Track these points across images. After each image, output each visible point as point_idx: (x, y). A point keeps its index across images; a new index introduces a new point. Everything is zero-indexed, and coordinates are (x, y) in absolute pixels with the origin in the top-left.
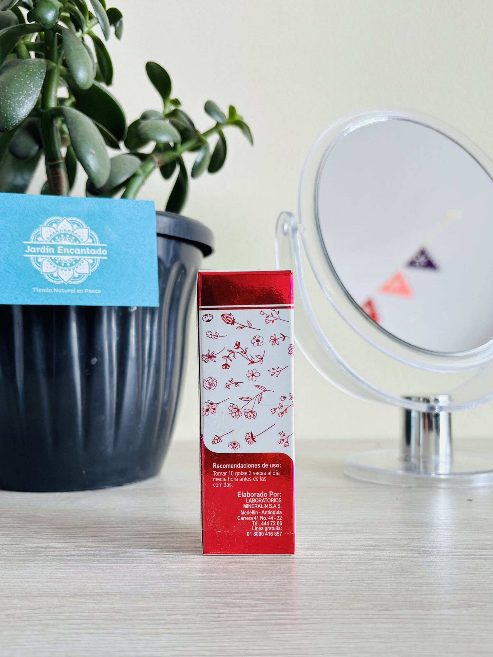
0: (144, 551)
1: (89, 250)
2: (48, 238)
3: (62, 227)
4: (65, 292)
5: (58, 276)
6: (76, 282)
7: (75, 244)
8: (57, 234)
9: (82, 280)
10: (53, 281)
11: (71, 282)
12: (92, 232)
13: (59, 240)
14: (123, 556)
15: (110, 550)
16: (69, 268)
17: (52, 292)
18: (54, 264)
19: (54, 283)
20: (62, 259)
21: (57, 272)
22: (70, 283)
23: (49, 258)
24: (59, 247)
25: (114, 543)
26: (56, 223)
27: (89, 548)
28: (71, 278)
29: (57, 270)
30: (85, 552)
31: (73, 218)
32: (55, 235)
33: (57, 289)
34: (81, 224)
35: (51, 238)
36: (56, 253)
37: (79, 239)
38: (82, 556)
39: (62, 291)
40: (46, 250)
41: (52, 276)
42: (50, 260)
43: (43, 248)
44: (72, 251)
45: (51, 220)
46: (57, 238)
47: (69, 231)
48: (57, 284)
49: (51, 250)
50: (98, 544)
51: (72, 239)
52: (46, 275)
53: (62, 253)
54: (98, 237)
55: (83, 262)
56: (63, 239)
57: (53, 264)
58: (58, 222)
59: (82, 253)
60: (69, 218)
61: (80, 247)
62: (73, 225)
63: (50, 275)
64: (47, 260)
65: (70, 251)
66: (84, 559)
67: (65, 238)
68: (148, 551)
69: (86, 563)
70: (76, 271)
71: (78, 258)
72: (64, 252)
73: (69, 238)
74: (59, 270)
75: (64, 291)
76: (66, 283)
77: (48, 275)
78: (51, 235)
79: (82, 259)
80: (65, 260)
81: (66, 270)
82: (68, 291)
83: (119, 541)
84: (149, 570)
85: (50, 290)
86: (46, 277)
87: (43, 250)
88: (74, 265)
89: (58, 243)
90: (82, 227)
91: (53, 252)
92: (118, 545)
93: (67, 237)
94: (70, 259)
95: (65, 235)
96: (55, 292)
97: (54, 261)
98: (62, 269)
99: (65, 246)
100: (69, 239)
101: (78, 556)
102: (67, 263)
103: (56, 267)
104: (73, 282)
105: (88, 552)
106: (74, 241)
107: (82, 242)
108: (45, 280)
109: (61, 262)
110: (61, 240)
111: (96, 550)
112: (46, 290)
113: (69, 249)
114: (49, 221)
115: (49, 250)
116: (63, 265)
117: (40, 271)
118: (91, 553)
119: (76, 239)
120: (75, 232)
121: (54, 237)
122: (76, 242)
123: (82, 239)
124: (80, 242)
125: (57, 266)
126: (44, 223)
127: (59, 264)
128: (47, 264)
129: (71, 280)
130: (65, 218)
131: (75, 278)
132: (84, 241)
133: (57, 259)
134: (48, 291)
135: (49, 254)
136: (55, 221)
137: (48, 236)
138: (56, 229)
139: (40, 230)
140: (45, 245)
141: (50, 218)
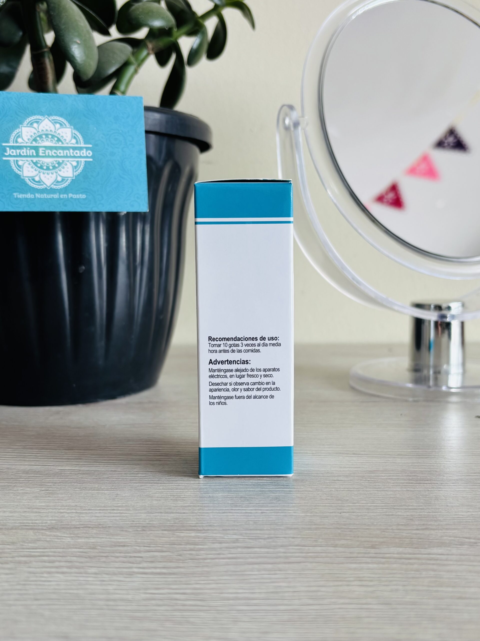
0: (129, 476)
1: (73, 151)
2: (29, 139)
3: (44, 127)
4: (48, 197)
5: (40, 180)
6: (59, 186)
7: (58, 145)
8: (38, 135)
9: (65, 184)
10: (34, 186)
11: (54, 186)
12: (76, 132)
13: (40, 142)
14: (107, 482)
15: (94, 474)
16: (52, 171)
17: (33, 197)
18: (36, 167)
19: (36, 188)
20: (44, 162)
21: (39, 175)
22: (52, 188)
23: (31, 161)
24: (41, 150)
25: (99, 466)
26: (37, 122)
27: (72, 473)
28: (54, 182)
29: (39, 174)
30: (68, 477)
31: (55, 117)
32: (36, 135)
33: (39, 194)
34: (64, 123)
35: (32, 139)
36: (38, 156)
37: (62, 140)
38: (65, 482)
39: (45, 196)
40: (27, 153)
41: (34, 180)
42: (31, 163)
43: (24, 149)
44: (55, 153)
45: (31, 119)
46: (38, 139)
47: (51, 131)
48: (39, 188)
49: (33, 153)
50: (82, 468)
51: (54, 140)
52: (27, 179)
53: (44, 155)
54: (82, 136)
55: (66, 165)
56: (45, 140)
57: (34, 167)
58: (39, 122)
59: (65, 155)
60: (51, 117)
61: (63, 148)
62: (55, 124)
63: (32, 179)
64: (27, 163)
65: (52, 153)
66: (66, 486)
67: (47, 139)
68: (133, 476)
69: (67, 490)
70: (59, 175)
71: (60, 160)
72: (46, 154)
73: (51, 138)
74: (41, 174)
75: (46, 196)
76: (49, 187)
77: (29, 179)
78: (31, 136)
79: (65, 162)
80: (47, 163)
81: (48, 174)
82: (51, 196)
83: (104, 465)
84: (132, 498)
85: (32, 195)
86: (28, 181)
87: (23, 152)
88: (57, 168)
89: (39, 144)
90: (65, 126)
91: (35, 154)
92: (103, 469)
93: (49, 138)
94: (52, 162)
95: (47, 135)
96: (37, 197)
97: (35, 164)
98: (44, 173)
99: (46, 147)
100: (51, 140)
101: (60, 482)
102: (50, 165)
103: (38, 171)
104: (56, 186)
105: (71, 477)
106: (56, 142)
107: (65, 143)
108: (26, 184)
109: (43, 165)
110: (43, 142)
111: (80, 475)
112: (28, 195)
113: (51, 151)
114: (29, 121)
115: (30, 152)
116: (45, 168)
117: (21, 175)
118: (74, 479)
119: (59, 140)
120: (58, 132)
121: (36, 138)
122: (58, 143)
123: (65, 140)
124: (62, 143)
125: (39, 169)
126: (24, 122)
127: (41, 167)
128: (28, 168)
129: (55, 185)
130: (46, 117)
131: (58, 182)
132: (67, 141)
133: (38, 162)
134: (30, 197)
135: (30, 156)
136: (36, 120)
137: (29, 137)
138: (37, 129)
139: (20, 130)
140: (26, 147)
141: (30, 118)
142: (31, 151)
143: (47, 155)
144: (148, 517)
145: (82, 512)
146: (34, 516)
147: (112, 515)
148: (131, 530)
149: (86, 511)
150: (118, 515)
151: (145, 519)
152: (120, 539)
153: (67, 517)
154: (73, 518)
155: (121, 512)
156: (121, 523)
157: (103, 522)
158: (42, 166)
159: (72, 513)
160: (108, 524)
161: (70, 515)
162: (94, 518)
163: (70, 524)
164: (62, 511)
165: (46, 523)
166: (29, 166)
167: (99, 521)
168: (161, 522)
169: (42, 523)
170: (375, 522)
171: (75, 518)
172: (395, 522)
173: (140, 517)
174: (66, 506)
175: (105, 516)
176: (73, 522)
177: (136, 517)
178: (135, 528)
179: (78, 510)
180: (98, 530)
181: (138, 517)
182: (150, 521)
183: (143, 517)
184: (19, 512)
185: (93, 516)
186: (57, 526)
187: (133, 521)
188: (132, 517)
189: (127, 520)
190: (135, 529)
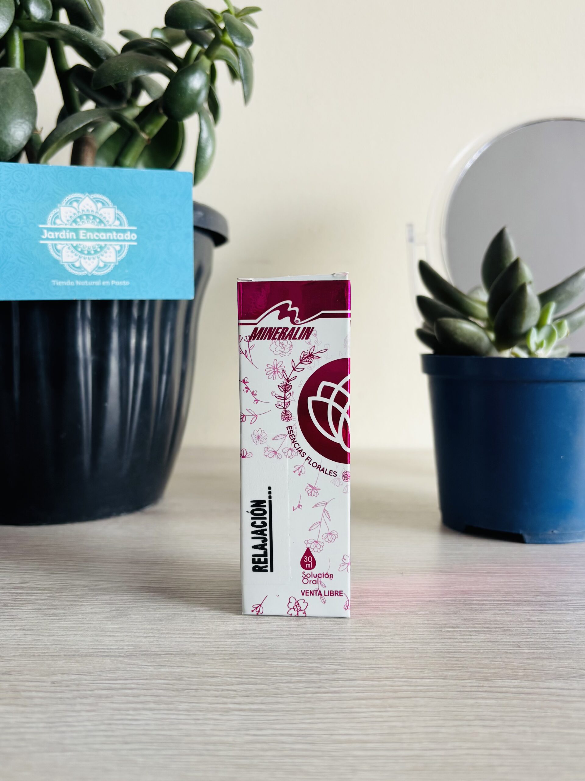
1: (116, 234)
2: (68, 221)
3: (84, 207)
5: (81, 267)
6: (101, 273)
7: (100, 227)
8: (78, 215)
9: (107, 271)
10: (73, 272)
12: (120, 213)
13: (81, 223)
16: (93, 256)
17: (74, 284)
18: (76, 252)
19: (76, 274)
20: (85, 246)
21: (79, 261)
22: (94, 274)
23: (71, 245)
24: (81, 232)
26: (78, 201)
28: (96, 267)
29: (80, 259)
31: (98, 195)
32: (76, 216)
33: (80, 281)
34: (107, 203)
35: (72, 221)
36: (78, 239)
37: (105, 221)
39: (85, 283)
40: (66, 235)
41: (73, 265)
42: (71, 247)
44: (97, 236)
45: (71, 198)
46: (78, 220)
47: (92, 211)
48: (79, 275)
49: (72, 235)
51: (96, 221)
52: (67, 265)
53: (85, 238)
55: (109, 249)
56: (86, 221)
57: (74, 252)
59: (108, 238)
60: (92, 195)
61: (106, 231)
62: (97, 203)
64: (67, 247)
65: (93, 236)
70: (101, 260)
71: (103, 244)
73: (92, 220)
74: (82, 259)
75: (88, 283)
76: (89, 274)
78: (71, 217)
79: (108, 246)
80: (88, 247)
81: (89, 259)
82: (92, 283)
85: (71, 282)
86: (67, 267)
87: (62, 235)
89: (80, 226)
90: (107, 207)
91: (75, 237)
94: (94, 246)
95: (88, 216)
96: (77, 284)
97: (76, 248)
98: (85, 258)
99: (88, 230)
100: (93, 222)
102: (91, 250)
103: (79, 256)
104: (98, 273)
106: (98, 224)
107: (107, 225)
108: (65, 270)
110: (83, 223)
112: (67, 282)
113: (93, 233)
114: (68, 199)
115: (69, 235)
116: (86, 252)
117: (60, 260)
119: (101, 222)
120: (100, 213)
121: (75, 219)
122: (100, 225)
123: (108, 221)
124: (105, 225)
125: (79, 254)
126: (61, 201)
127: (82, 252)
128: (67, 252)
129: (96, 271)
130: (87, 196)
131: (99, 268)
132: (110, 223)
133: (79, 246)
135: (70, 240)
136: (75, 199)
137: (68, 218)
138: (77, 208)
139: (58, 210)
140: (65, 229)
141: (70, 196)
142: (71, 234)
143: (88, 238)
144: (233, 643)
145: (160, 636)
146: (108, 640)
147: (194, 640)
148: (217, 658)
149: (164, 635)
150: (201, 640)
151: (231, 646)
152: (208, 668)
153: (144, 642)
154: (151, 643)
155: (203, 636)
156: (205, 650)
157: (186, 648)
158: (84, 250)
159: (150, 637)
160: (191, 651)
161: (148, 640)
162: (174, 643)
163: (149, 650)
164: (137, 634)
165: (123, 648)
166: (68, 250)
167: (180, 647)
168: (249, 649)
169: (118, 649)
170: (481, 650)
171: (154, 644)
172: (503, 650)
173: (226, 643)
174: (143, 630)
175: (186, 641)
176: (152, 648)
177: (220, 643)
178: (222, 655)
179: (155, 634)
180: (182, 658)
181: (222, 643)
182: (238, 648)
183: (228, 643)
184: (91, 635)
185: (173, 641)
186: (135, 652)
187: (218, 648)
188: (216, 643)
189: (212, 647)
190: (222, 657)
